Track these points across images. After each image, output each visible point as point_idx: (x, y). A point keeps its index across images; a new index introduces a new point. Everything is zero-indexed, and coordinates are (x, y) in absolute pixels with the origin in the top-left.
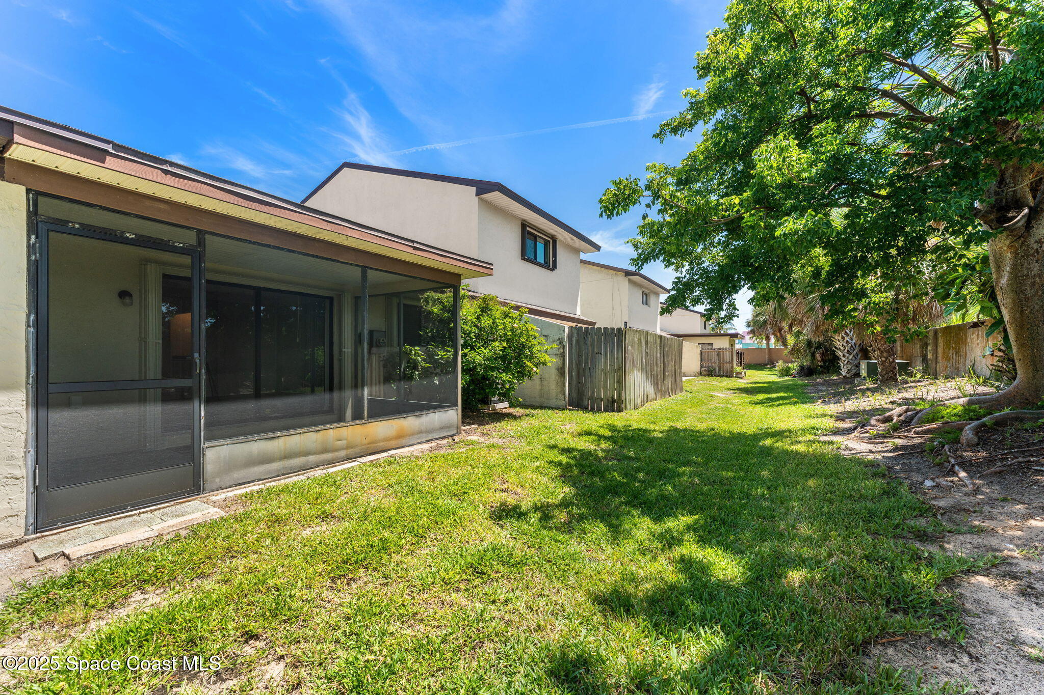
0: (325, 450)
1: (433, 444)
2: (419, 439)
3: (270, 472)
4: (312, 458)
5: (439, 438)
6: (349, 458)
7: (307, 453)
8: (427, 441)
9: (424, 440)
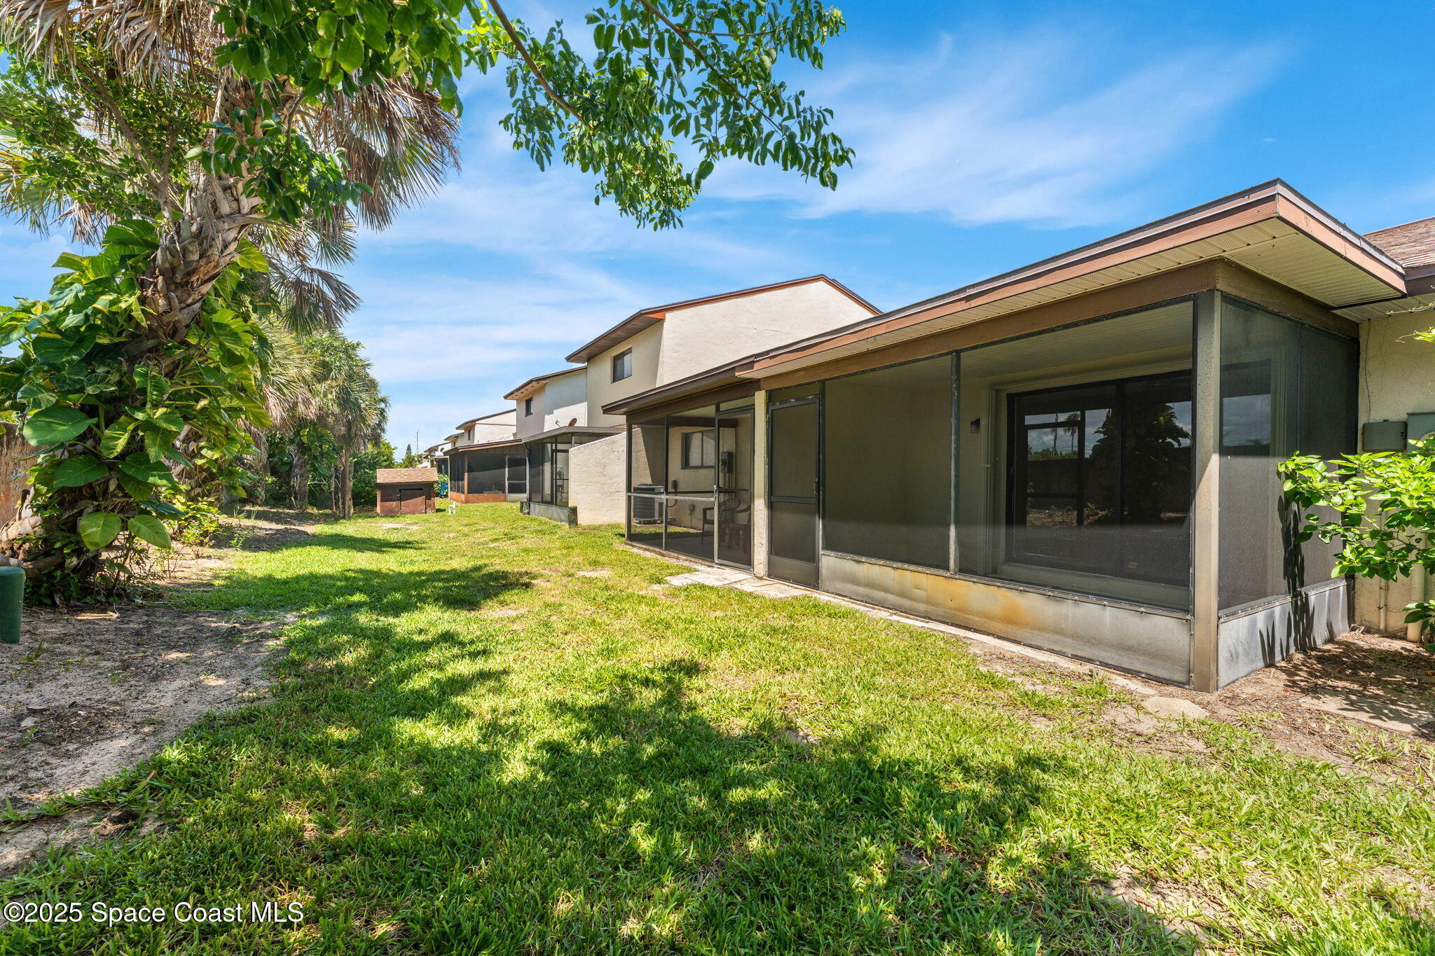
0: (902, 594)
1: (1085, 668)
2: (1055, 642)
3: (857, 594)
4: (891, 597)
5: (1116, 668)
6: (927, 617)
7: (887, 591)
8: (1075, 657)
9: (1069, 651)
